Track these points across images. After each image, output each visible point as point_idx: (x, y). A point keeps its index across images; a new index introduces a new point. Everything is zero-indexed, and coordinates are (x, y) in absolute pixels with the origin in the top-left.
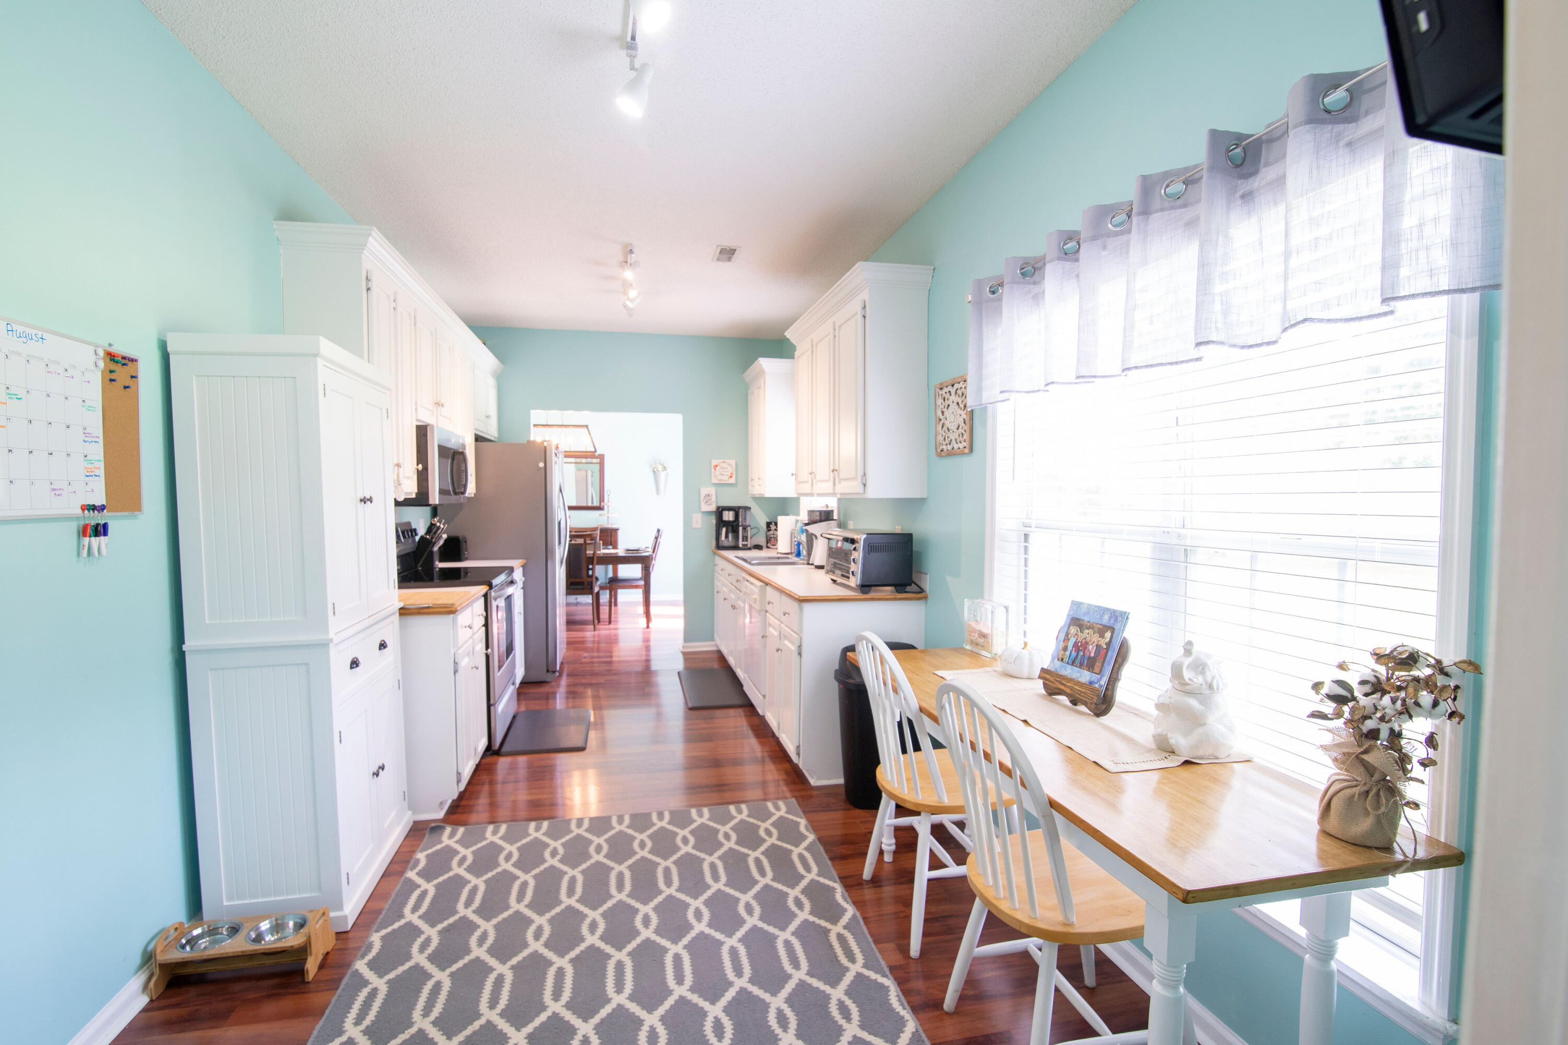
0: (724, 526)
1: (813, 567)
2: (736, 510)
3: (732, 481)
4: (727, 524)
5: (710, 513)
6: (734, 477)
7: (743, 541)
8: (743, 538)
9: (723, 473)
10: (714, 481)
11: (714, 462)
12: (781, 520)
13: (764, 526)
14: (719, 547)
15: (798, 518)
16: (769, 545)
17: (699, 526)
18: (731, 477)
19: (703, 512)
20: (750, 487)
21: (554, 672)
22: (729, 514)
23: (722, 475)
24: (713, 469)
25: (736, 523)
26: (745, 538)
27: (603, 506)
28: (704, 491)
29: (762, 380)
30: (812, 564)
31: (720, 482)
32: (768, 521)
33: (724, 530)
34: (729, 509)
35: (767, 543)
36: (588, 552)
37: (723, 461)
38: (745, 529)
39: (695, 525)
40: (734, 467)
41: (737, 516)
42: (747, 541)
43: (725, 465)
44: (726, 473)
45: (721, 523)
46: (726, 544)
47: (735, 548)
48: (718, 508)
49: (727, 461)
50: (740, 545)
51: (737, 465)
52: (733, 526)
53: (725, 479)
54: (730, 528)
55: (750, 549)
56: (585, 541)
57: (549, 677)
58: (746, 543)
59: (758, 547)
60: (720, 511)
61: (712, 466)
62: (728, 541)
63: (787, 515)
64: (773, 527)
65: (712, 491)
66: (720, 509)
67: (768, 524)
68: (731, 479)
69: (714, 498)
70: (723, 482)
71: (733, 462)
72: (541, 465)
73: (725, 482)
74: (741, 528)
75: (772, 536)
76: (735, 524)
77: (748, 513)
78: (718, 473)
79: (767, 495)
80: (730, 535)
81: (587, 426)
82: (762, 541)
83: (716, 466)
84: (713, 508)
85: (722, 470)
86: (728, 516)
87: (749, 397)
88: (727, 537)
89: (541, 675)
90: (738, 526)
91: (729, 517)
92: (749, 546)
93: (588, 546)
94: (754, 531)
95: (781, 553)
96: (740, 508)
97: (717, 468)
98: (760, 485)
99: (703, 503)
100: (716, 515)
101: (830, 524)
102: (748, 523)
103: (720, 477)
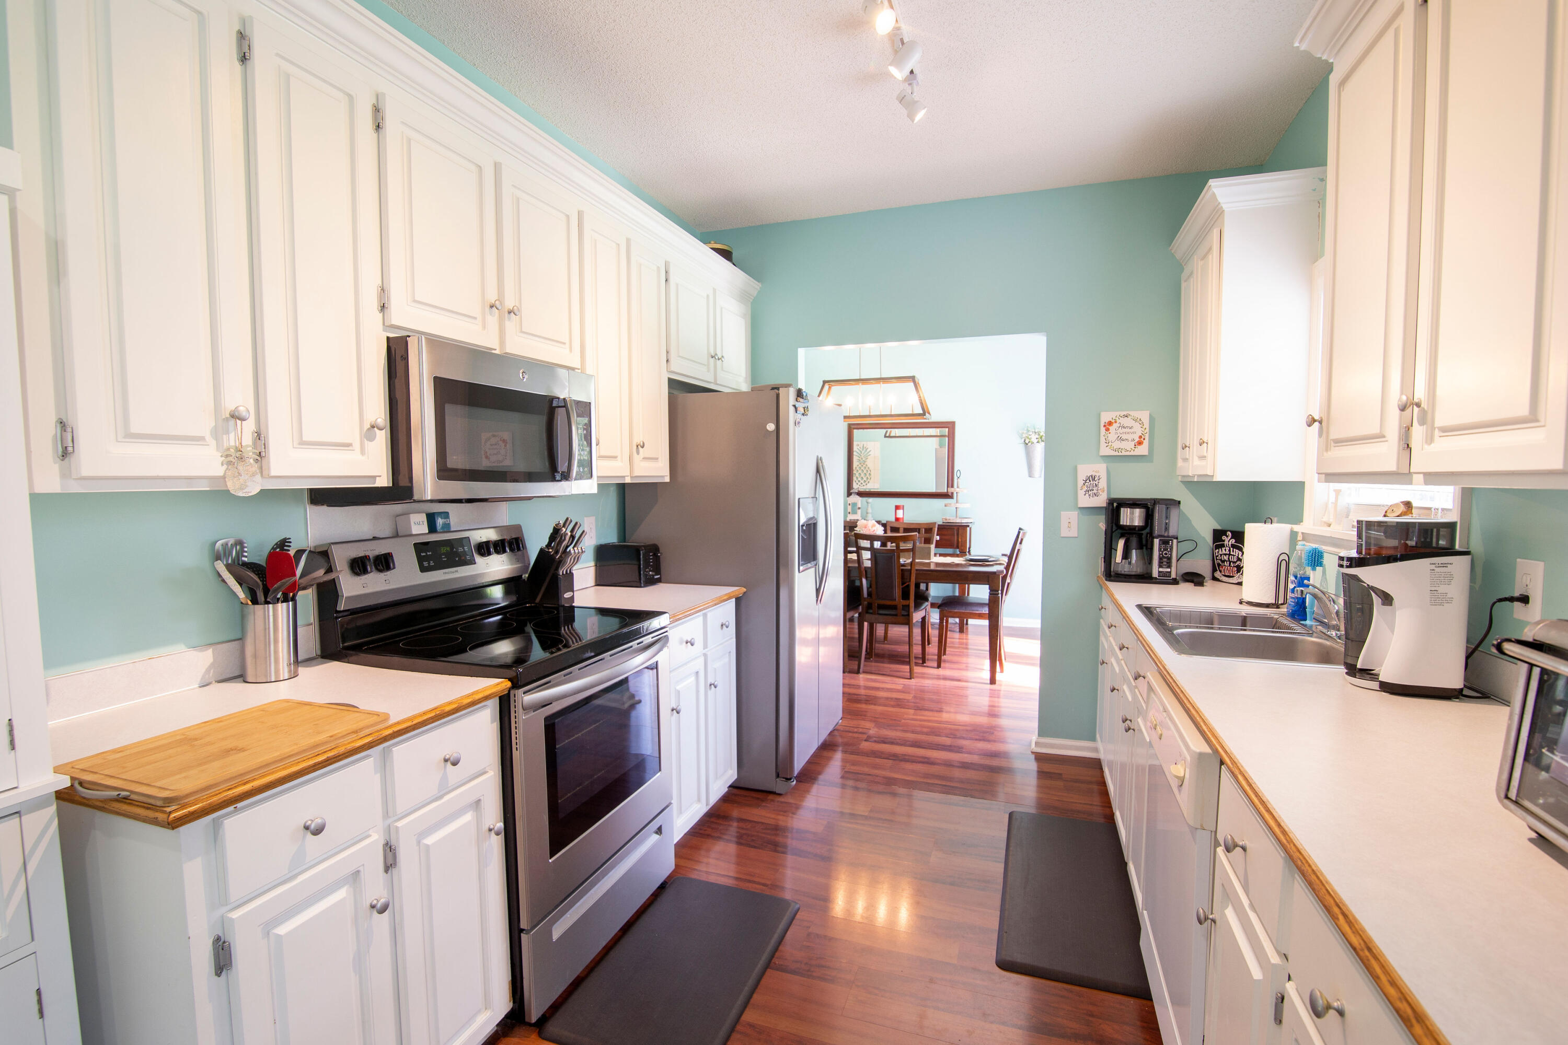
0: (1122, 536)
1: (1375, 685)
2: (1148, 507)
3: (1143, 450)
4: (1128, 532)
5: (1094, 510)
6: (1146, 443)
7: (1160, 566)
8: (1161, 559)
9: (1124, 437)
10: (1105, 451)
11: (1106, 417)
12: (1251, 530)
13: (1209, 538)
14: (1112, 575)
15: (1296, 528)
16: (1217, 574)
17: (1074, 532)
18: (1140, 443)
19: (1080, 508)
20: (1180, 463)
21: (788, 779)
22: (1132, 513)
23: (1121, 440)
24: (1103, 429)
25: (1148, 530)
26: (1166, 561)
27: (952, 493)
28: (1084, 471)
29: (1216, 232)
30: (1367, 673)
31: (1116, 454)
32: (1219, 527)
33: (1121, 544)
34: (1133, 504)
35: (1214, 570)
36: (902, 561)
37: (1125, 413)
38: (1165, 542)
39: (1065, 532)
40: (1147, 425)
41: (1149, 517)
42: (1169, 566)
43: (1127, 422)
44: (1130, 437)
45: (1115, 529)
46: (1125, 568)
47: (1144, 578)
48: (1111, 502)
49: (1131, 413)
50: (1155, 574)
51: (1152, 419)
52: (1140, 536)
53: (1128, 447)
54: (1134, 541)
55: (1175, 582)
56: (898, 546)
57: (780, 786)
58: (1169, 570)
59: (1194, 579)
60: (1114, 508)
61: (1102, 424)
62: (1130, 563)
63: (1267, 520)
64: (1228, 541)
65: (1100, 469)
66: (1115, 505)
67: (1218, 535)
68: (1140, 447)
69: (1103, 484)
70: (1124, 453)
71: (1145, 416)
72: (771, 427)
73: (1128, 453)
74: (1156, 542)
75: (1226, 558)
76: (1144, 532)
77: (1174, 513)
78: (1112, 436)
79: (1219, 478)
80: (1134, 554)
81: (913, 379)
82: (1202, 566)
83: (1110, 423)
84: (1101, 501)
85: (1120, 430)
86: (1132, 518)
87: (1183, 285)
88: (1126, 555)
89: (765, 778)
90: (1151, 536)
91: (1132, 520)
92: (1173, 576)
93: (901, 554)
94: (1190, 546)
95: (1250, 603)
96: (1155, 502)
97: (1112, 428)
98: (1203, 457)
99: (1081, 493)
100: (1107, 515)
101: (1444, 565)
102: (1172, 532)
103: (1117, 445)
